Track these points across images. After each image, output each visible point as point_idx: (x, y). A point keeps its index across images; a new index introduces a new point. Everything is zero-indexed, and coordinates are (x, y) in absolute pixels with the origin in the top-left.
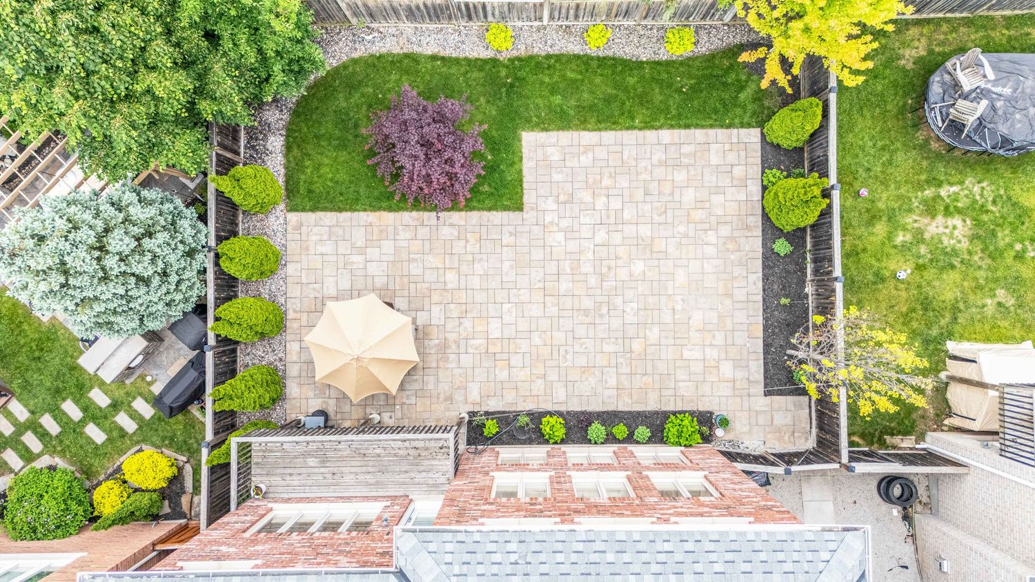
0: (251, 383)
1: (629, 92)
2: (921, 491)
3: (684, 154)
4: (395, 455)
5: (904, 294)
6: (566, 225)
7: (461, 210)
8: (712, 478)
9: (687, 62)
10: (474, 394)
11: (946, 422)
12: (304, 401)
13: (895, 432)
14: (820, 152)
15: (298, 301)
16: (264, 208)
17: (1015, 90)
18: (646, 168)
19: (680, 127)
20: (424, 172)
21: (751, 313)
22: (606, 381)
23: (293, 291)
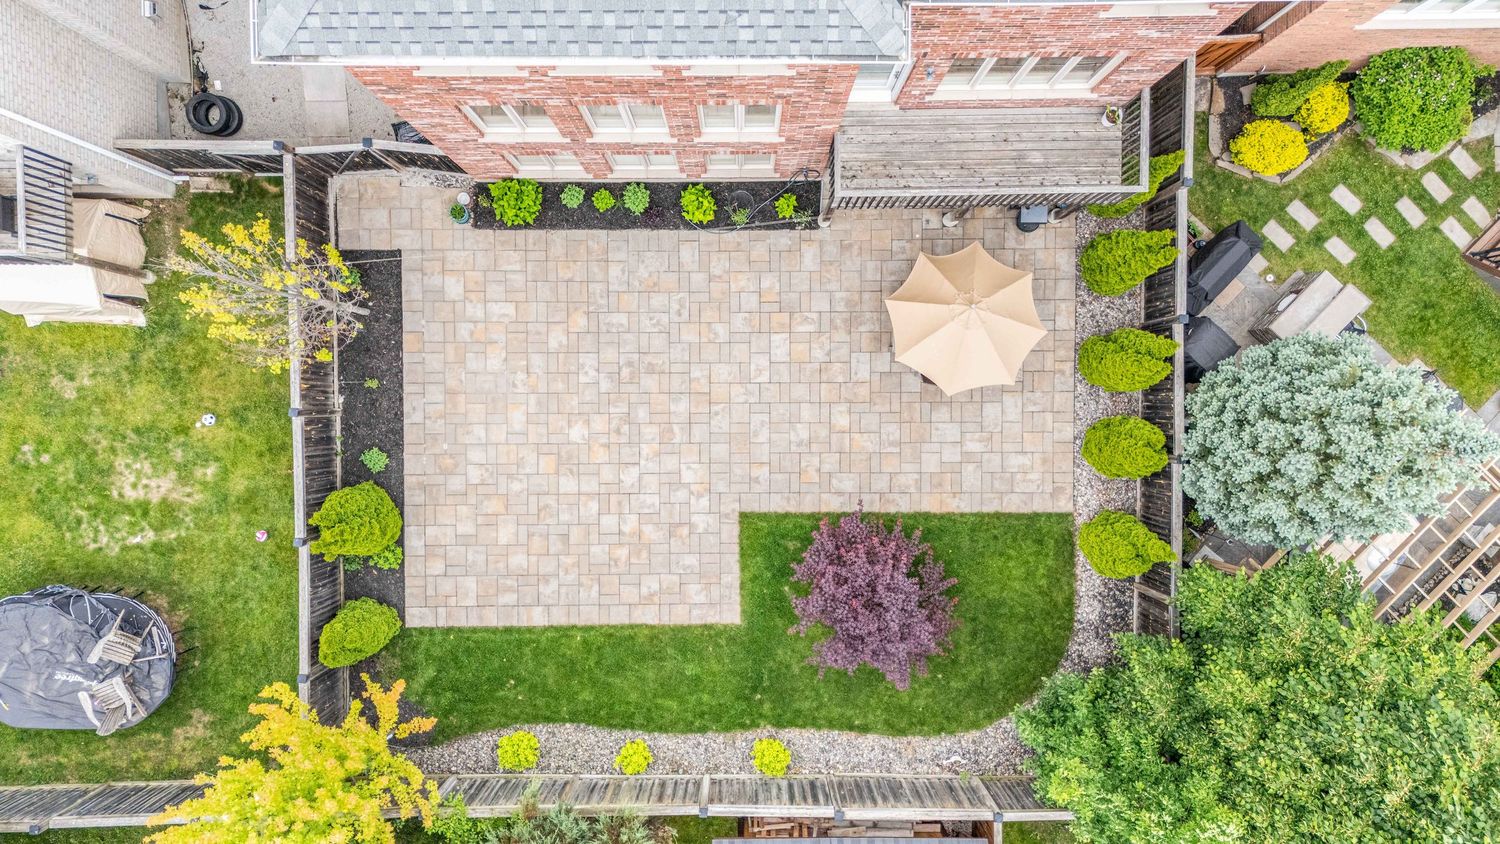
0: (1123, 270)
1: (590, 679)
2: (181, 115)
3: (514, 591)
4: (919, 167)
5: (205, 392)
6: (679, 493)
7: (827, 514)
8: (473, 132)
9: (509, 720)
10: (810, 256)
11: (146, 212)
12: (1051, 245)
13: (218, 199)
14: (323, 592)
15: (1059, 387)
16: (1104, 518)
17: (50, 677)
18: (567, 572)
19: (519, 630)
20: (878, 568)
21: (419, 368)
22: (623, 271)
23: (1063, 400)
